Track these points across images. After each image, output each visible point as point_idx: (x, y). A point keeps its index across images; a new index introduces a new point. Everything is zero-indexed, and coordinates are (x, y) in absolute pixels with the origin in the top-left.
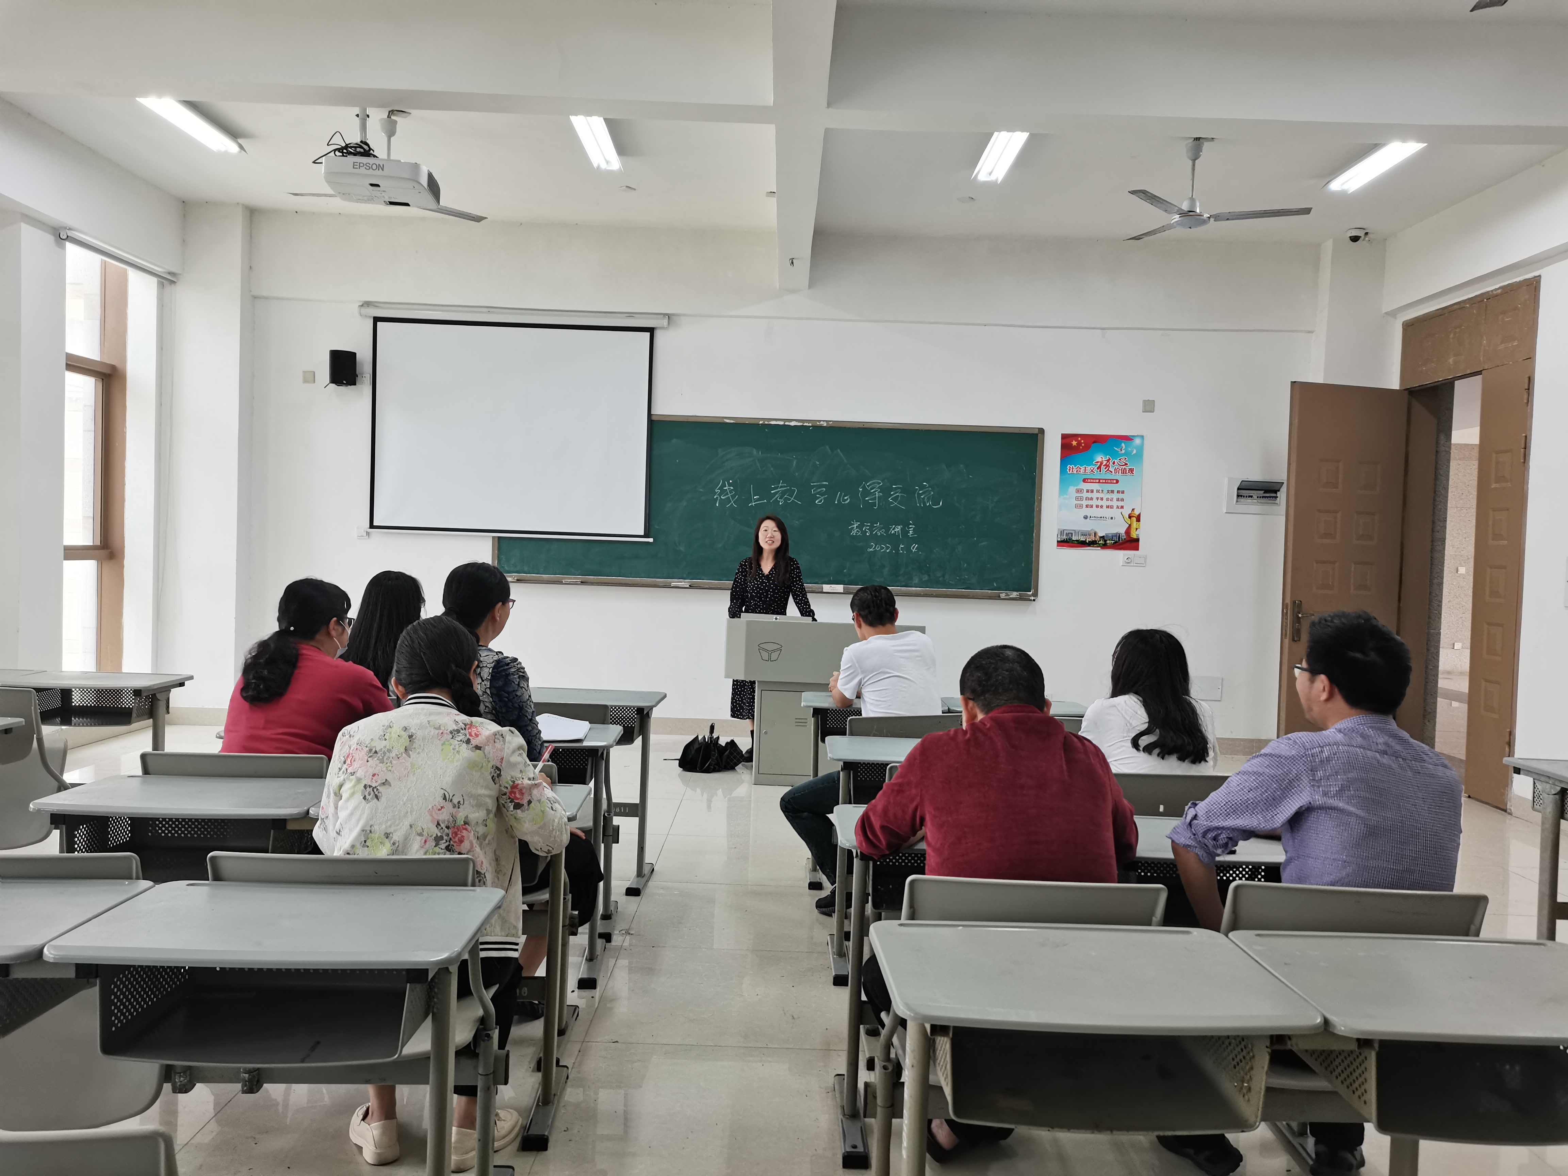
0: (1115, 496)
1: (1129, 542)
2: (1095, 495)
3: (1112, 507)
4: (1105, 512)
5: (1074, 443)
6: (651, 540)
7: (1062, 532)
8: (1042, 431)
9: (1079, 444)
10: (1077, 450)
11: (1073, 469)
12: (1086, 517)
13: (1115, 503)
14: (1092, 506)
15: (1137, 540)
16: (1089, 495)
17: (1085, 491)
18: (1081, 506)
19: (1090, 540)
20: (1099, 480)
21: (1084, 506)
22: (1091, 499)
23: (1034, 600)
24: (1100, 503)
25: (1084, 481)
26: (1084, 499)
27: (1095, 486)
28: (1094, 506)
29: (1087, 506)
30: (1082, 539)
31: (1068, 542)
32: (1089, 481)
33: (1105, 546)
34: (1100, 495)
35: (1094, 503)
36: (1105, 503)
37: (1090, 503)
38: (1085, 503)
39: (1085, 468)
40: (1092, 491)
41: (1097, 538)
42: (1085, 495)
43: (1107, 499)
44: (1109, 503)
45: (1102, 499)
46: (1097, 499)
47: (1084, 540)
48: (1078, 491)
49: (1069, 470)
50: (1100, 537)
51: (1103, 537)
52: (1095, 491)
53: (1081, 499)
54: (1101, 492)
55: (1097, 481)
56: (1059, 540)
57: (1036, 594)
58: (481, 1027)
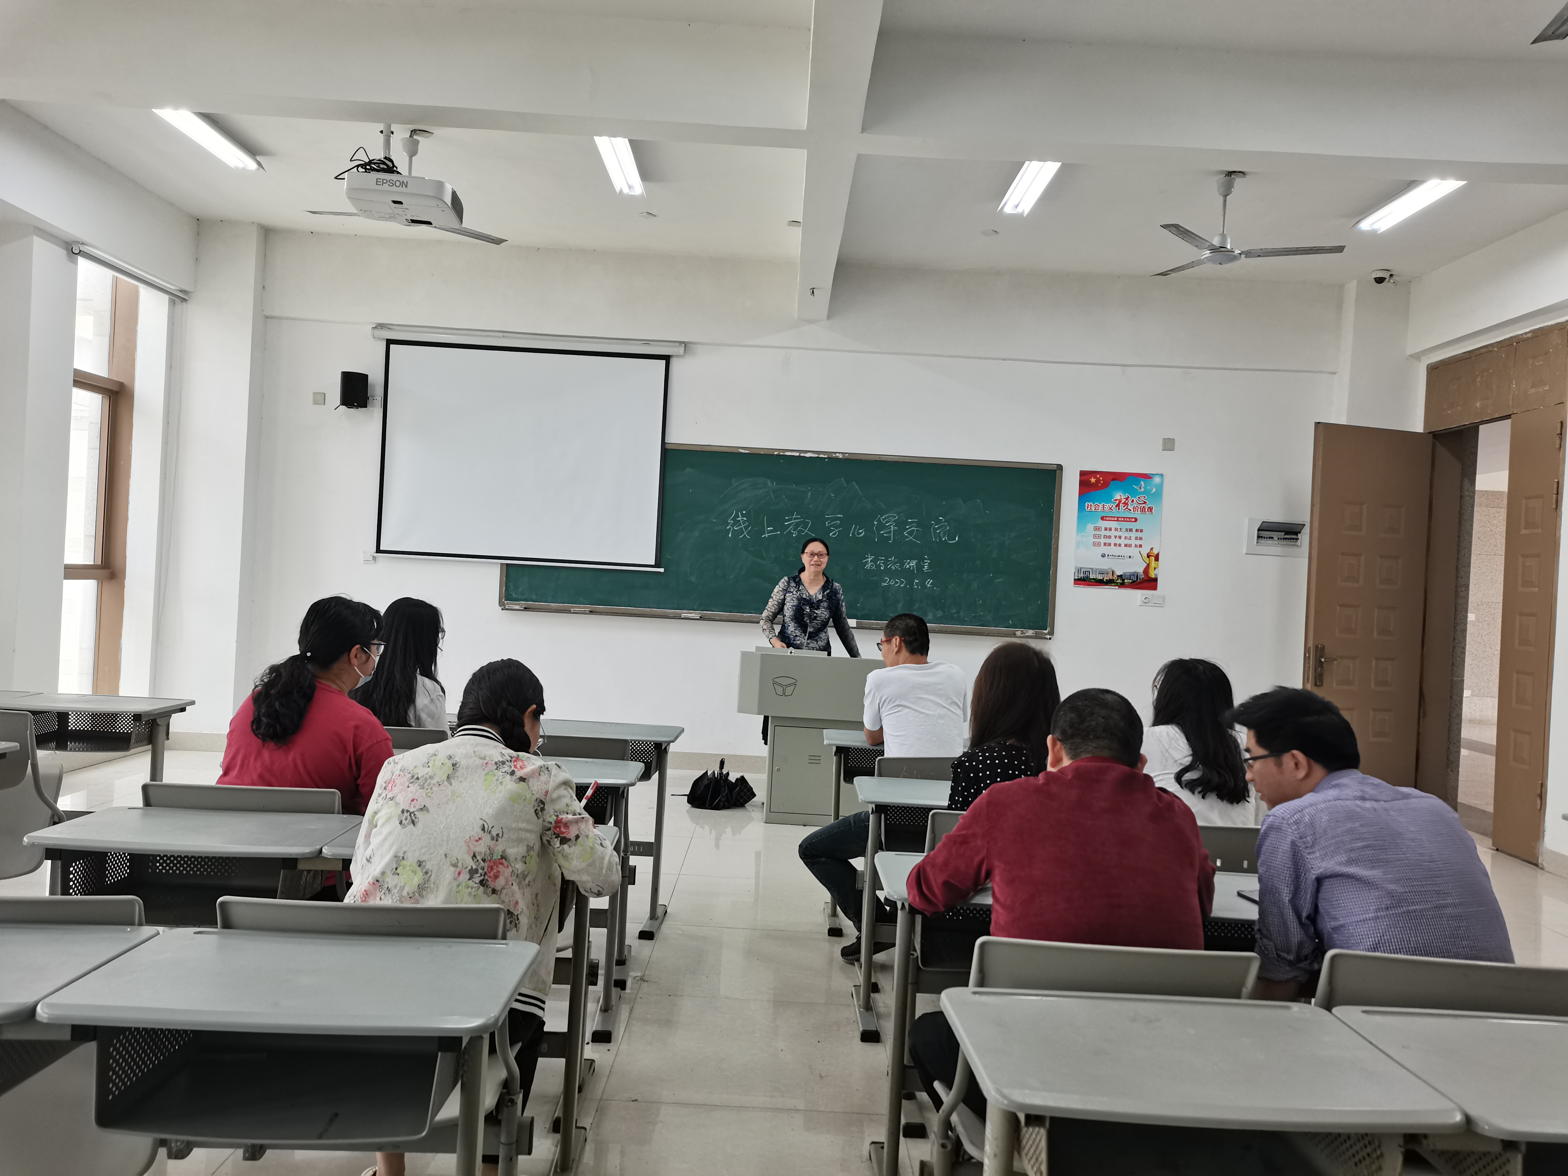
0: (1133, 535)
1: (1147, 582)
2: (1113, 533)
3: (1130, 546)
4: (1122, 551)
5: (1093, 480)
6: (662, 570)
7: (1079, 570)
8: (1060, 467)
9: (1098, 481)
10: (1095, 487)
11: (1091, 506)
12: (1103, 556)
13: (1133, 542)
14: (1110, 545)
15: (1155, 580)
16: (1108, 533)
17: (1103, 529)
18: (1099, 544)
19: (1107, 578)
20: (1118, 518)
21: (1102, 544)
22: (1110, 537)
23: (1050, 639)
24: (1118, 541)
25: (1103, 518)
26: (1102, 537)
27: (1113, 525)
28: (1112, 545)
29: (1105, 544)
30: (1099, 578)
31: (1085, 580)
32: (1108, 518)
33: (1122, 585)
34: (1118, 534)
35: (1112, 541)
36: (1123, 542)
37: (1108, 541)
38: (1103, 541)
39: (1104, 505)
40: (1110, 529)
41: (1115, 577)
42: (1103, 533)
43: (1126, 538)
44: (1128, 542)
45: (1120, 537)
46: (1116, 537)
47: (1102, 578)
48: (1097, 529)
49: (1088, 507)
50: (1118, 576)
51: (1120, 576)
52: (1113, 529)
53: (1099, 537)
54: (1119, 530)
55: (1116, 519)
56: (1076, 578)
57: (1052, 633)
58: (505, 1091)
